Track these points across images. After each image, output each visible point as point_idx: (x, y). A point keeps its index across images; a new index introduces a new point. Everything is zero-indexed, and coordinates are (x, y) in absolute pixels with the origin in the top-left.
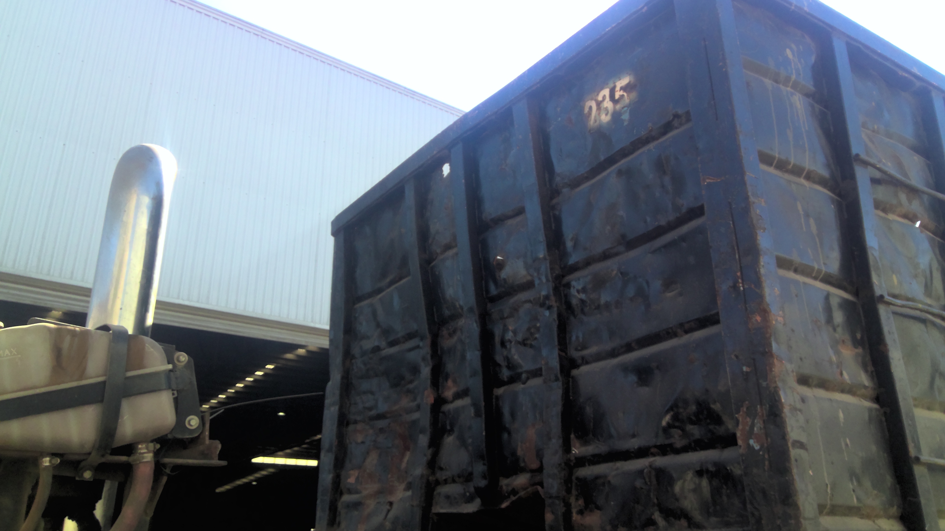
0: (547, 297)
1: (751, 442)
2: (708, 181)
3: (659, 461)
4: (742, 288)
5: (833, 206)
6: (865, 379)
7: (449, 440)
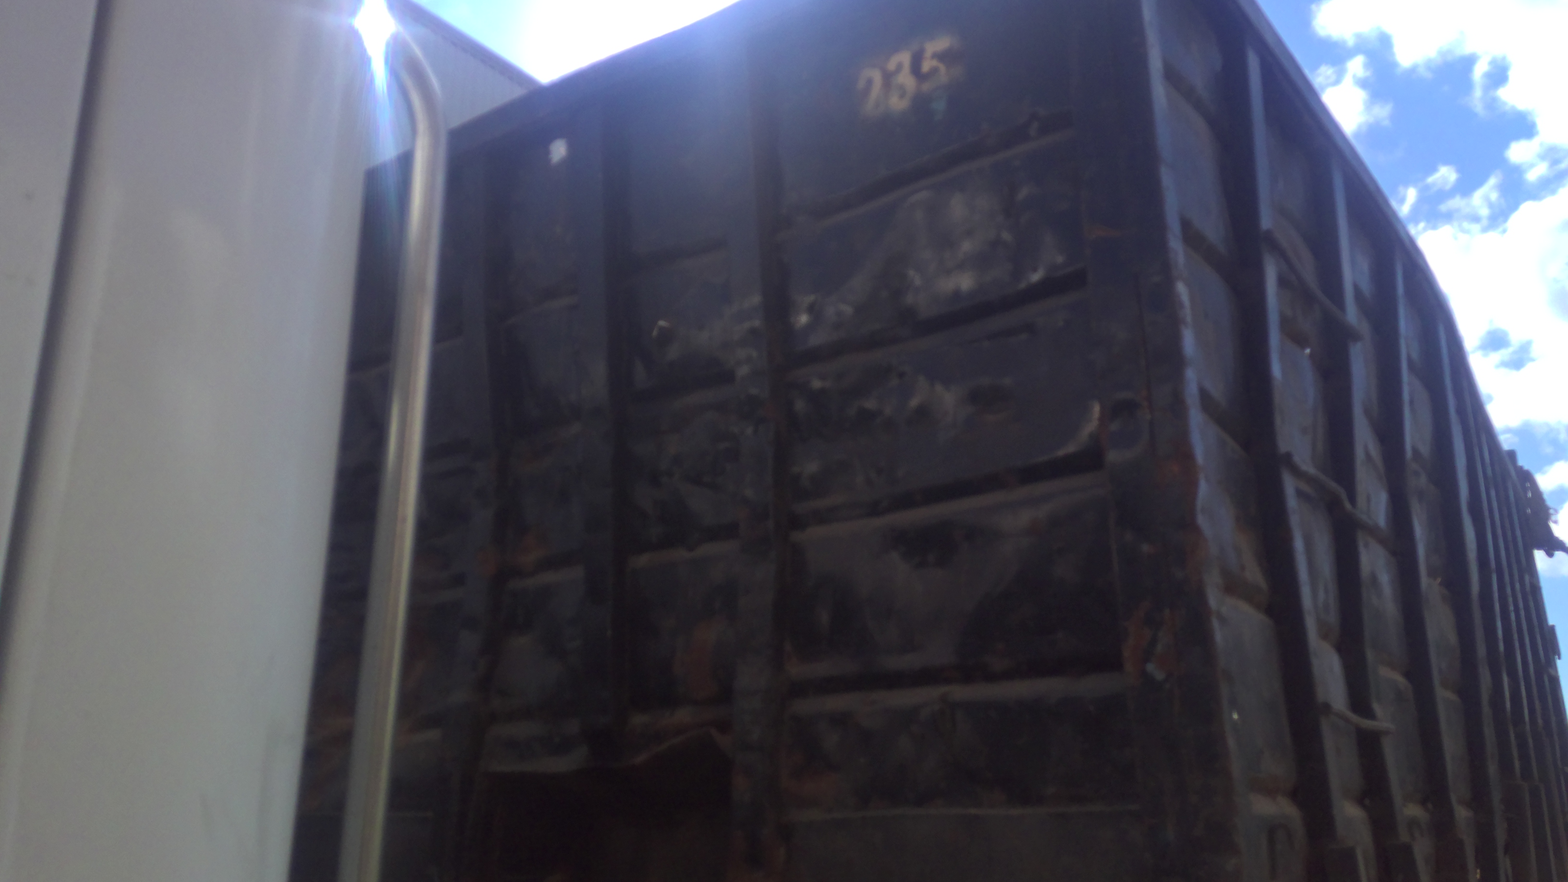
0: (758, 401)
1: (1150, 667)
2: (1097, 232)
3: (963, 692)
7: (520, 644)
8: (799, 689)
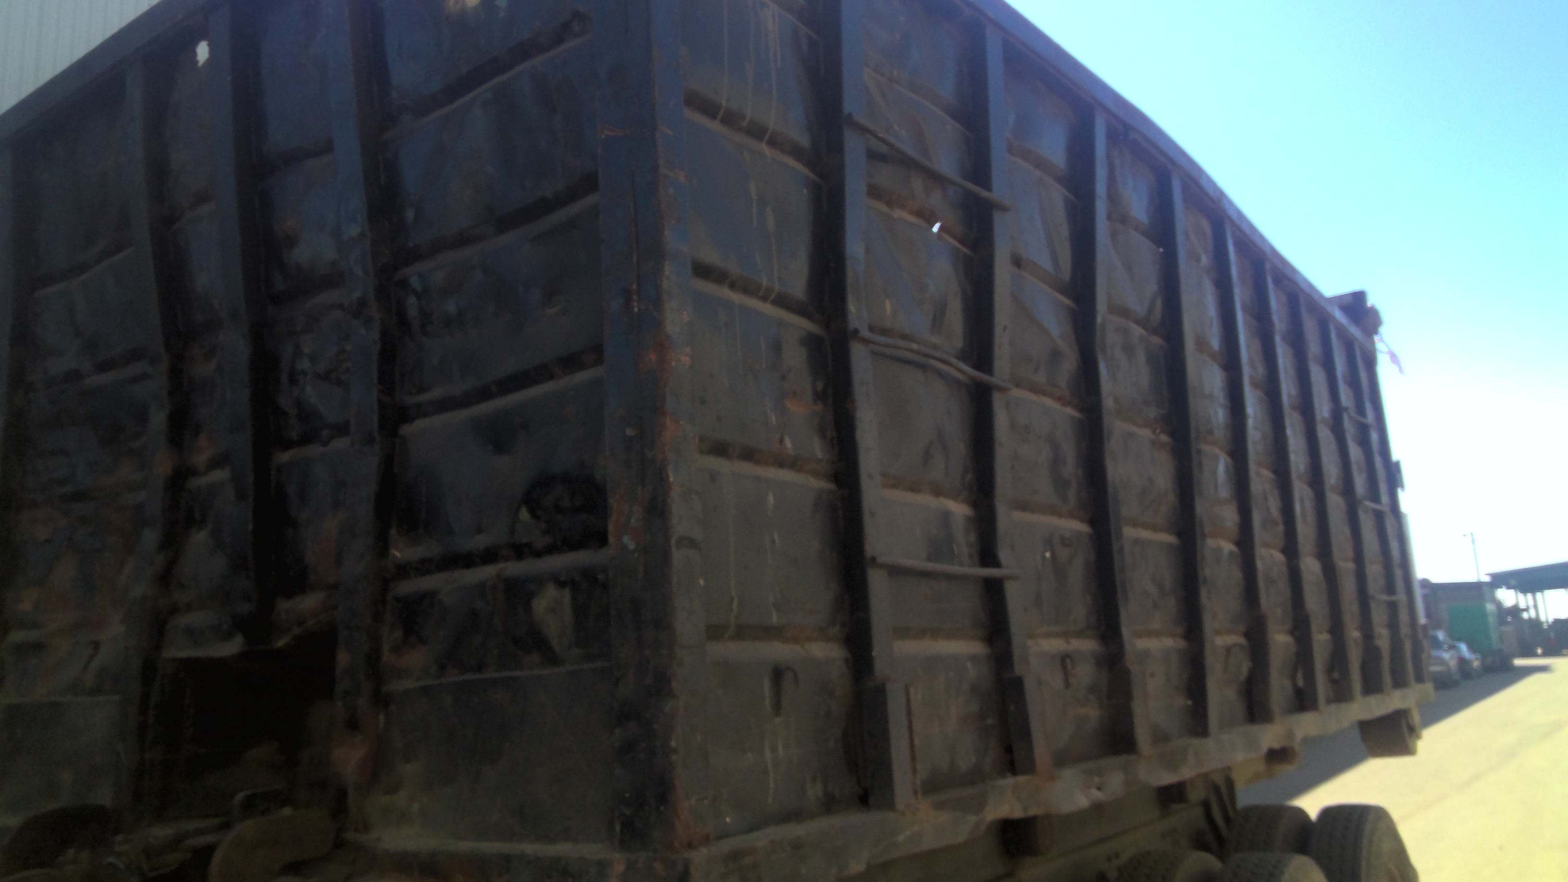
0: (362, 303)
1: (626, 539)
2: (607, 132)
3: (514, 568)
4: (636, 310)
5: (805, 191)
6: (818, 449)
7: (200, 538)
8: (403, 571)
